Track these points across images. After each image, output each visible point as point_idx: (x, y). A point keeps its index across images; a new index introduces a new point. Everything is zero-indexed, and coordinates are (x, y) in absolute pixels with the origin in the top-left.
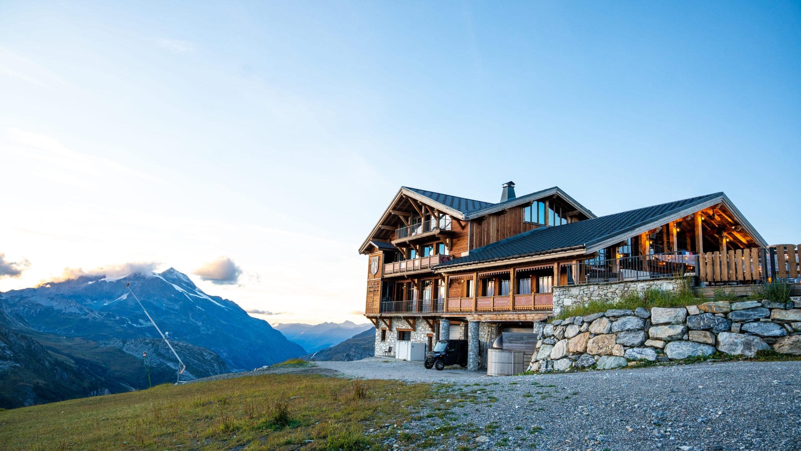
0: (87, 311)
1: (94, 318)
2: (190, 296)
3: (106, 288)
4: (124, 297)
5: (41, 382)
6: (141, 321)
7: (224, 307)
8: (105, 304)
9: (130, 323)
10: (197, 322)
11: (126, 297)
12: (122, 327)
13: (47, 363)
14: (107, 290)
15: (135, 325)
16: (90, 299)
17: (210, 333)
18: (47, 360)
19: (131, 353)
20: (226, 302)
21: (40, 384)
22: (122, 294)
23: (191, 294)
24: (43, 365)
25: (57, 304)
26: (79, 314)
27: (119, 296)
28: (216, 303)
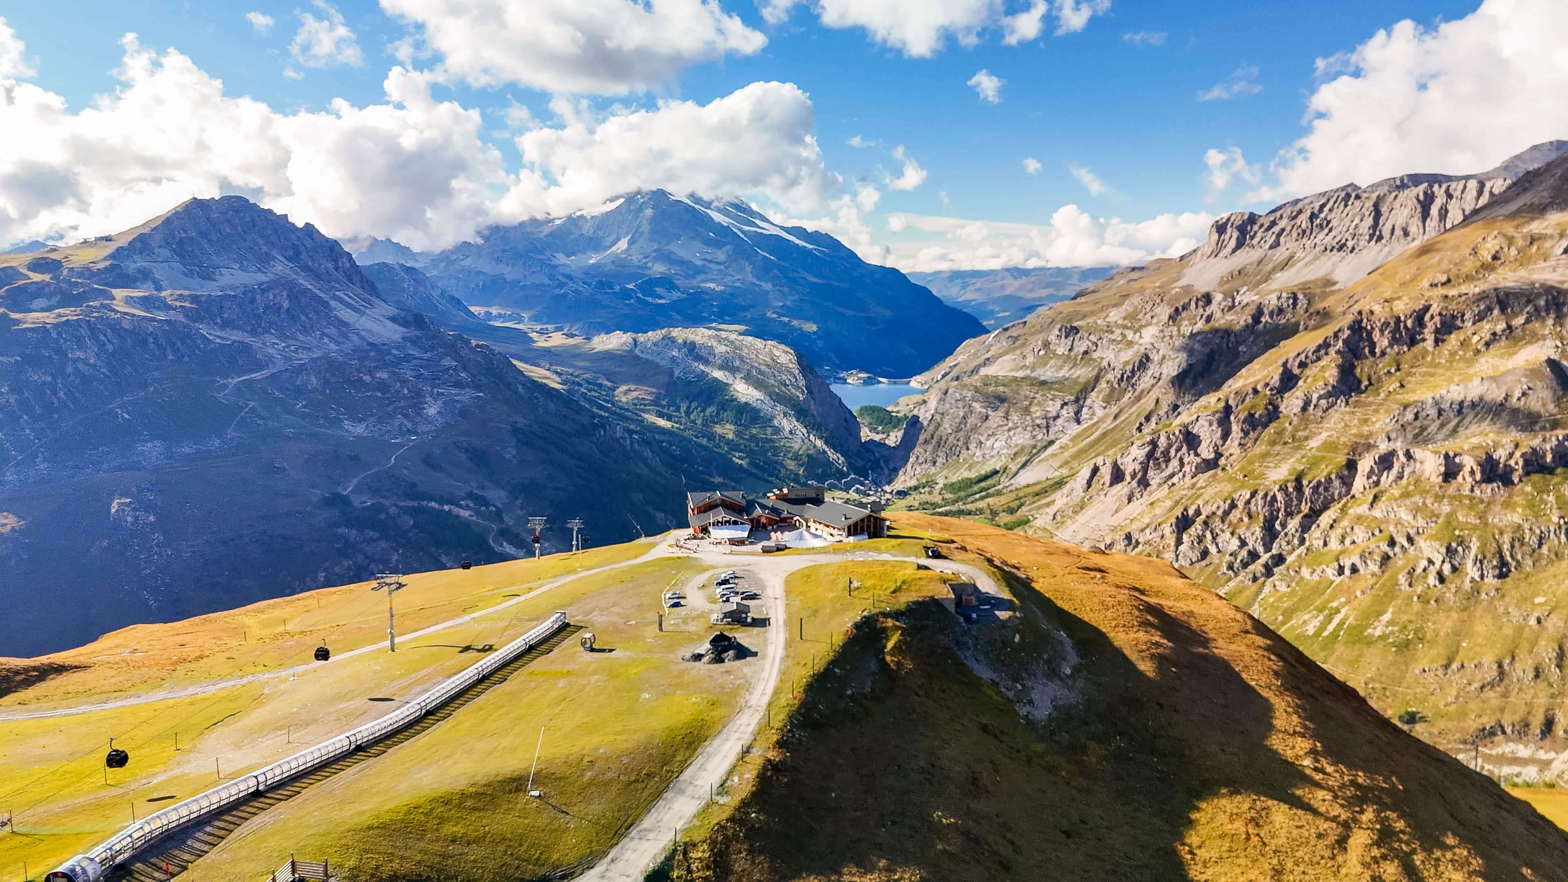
0: (563, 280)
1: (576, 291)
2: (743, 232)
3: (587, 229)
4: (623, 244)
5: (521, 421)
6: (659, 290)
7: (811, 247)
8: (591, 261)
9: (640, 295)
10: (763, 284)
11: (626, 246)
12: (627, 305)
13: (520, 388)
14: (590, 234)
15: (650, 299)
16: (564, 253)
17: (788, 303)
18: (520, 383)
19: (650, 357)
20: (816, 237)
21: (519, 425)
22: (618, 239)
23: (746, 228)
24: (516, 392)
25: (509, 269)
26: (549, 286)
27: (614, 244)
28: (797, 241)
